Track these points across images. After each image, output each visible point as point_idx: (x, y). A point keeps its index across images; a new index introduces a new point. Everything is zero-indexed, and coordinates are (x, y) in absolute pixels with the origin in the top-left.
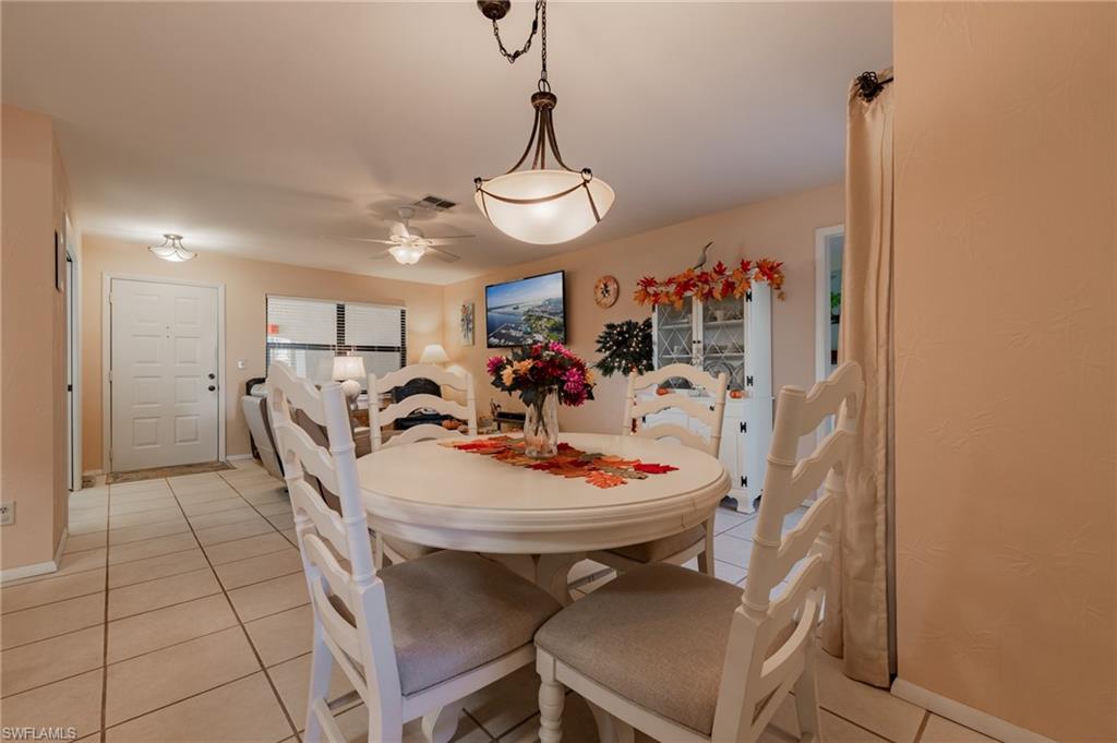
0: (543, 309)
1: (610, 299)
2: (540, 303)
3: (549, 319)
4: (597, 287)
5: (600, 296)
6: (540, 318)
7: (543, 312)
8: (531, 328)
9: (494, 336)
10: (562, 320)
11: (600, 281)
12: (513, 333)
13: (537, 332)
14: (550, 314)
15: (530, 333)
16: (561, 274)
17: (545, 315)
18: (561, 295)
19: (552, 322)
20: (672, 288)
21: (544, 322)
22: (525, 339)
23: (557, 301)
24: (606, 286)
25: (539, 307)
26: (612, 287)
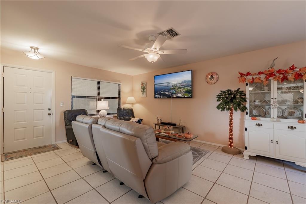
0: (182, 84)
1: (214, 81)
2: (181, 82)
3: (184, 88)
4: (207, 76)
5: (208, 79)
6: (180, 88)
7: (182, 85)
8: (176, 92)
9: (158, 94)
10: (191, 89)
11: (209, 74)
12: (167, 93)
13: (179, 93)
14: (186, 86)
15: (175, 93)
16: (191, 71)
17: (182, 87)
18: (191, 79)
19: (186, 89)
20: (263, 77)
21: (182, 89)
22: (173, 96)
23: (189, 82)
24: (212, 76)
25: (180, 83)
26: (215, 76)
